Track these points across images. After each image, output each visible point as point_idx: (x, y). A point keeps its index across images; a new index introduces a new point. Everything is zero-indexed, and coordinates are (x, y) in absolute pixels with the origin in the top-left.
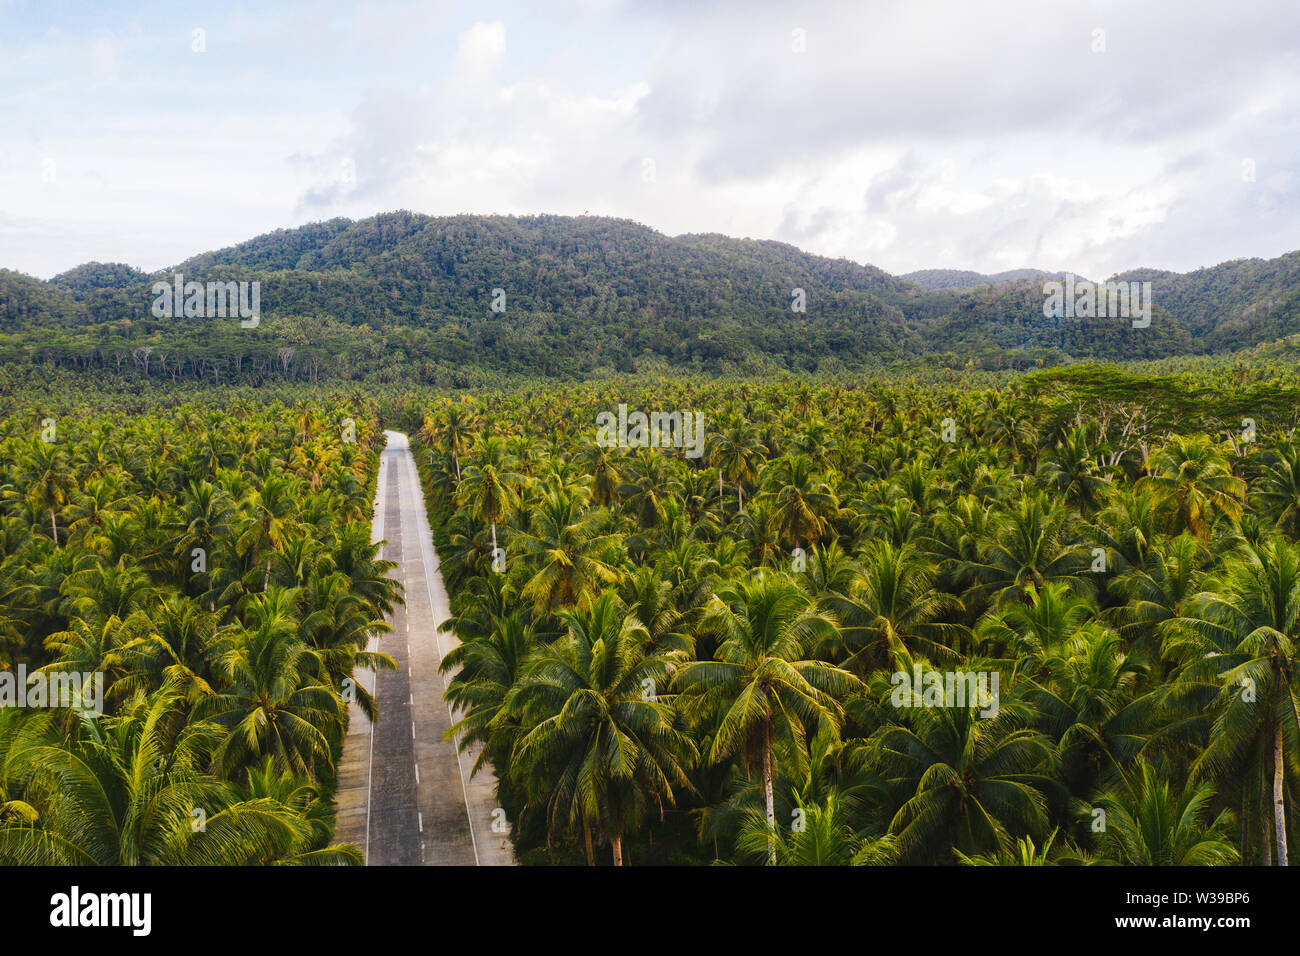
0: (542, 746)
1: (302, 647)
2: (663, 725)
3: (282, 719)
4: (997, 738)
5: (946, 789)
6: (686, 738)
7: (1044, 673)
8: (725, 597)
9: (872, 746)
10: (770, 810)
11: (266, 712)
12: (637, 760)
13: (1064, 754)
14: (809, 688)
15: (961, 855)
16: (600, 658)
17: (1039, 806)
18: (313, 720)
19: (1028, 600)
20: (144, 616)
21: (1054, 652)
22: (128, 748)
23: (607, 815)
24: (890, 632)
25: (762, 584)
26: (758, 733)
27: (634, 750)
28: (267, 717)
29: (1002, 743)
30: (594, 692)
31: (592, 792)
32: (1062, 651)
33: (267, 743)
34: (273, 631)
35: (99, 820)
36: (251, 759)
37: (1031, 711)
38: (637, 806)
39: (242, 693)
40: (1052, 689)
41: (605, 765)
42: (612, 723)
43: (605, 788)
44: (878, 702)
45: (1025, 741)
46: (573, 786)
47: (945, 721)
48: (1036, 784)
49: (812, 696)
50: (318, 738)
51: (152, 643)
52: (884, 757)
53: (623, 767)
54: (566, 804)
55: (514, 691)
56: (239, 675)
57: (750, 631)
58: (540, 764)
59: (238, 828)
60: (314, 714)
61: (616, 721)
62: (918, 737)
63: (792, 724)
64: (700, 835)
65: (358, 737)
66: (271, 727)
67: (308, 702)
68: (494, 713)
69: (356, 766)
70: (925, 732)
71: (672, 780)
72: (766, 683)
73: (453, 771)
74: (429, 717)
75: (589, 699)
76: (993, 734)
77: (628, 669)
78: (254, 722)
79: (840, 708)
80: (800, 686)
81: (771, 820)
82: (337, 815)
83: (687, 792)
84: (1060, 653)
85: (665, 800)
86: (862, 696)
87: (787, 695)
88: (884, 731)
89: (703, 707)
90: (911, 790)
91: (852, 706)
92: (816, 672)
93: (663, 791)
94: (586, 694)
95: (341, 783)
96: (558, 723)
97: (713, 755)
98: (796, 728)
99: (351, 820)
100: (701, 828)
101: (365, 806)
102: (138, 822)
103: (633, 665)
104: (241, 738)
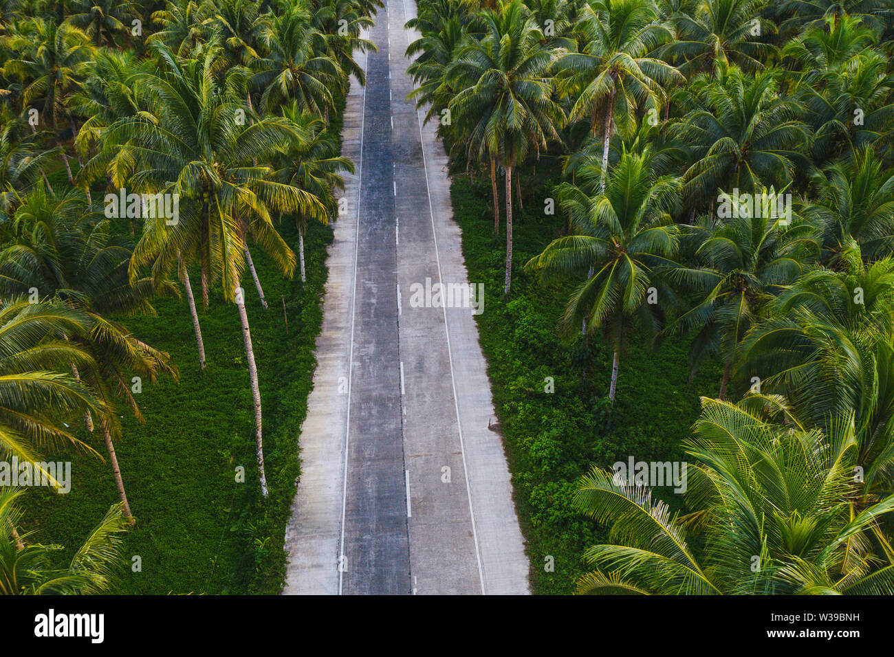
0: (465, 105)
1: (313, 31)
2: (544, 97)
3: (302, 78)
4: (773, 125)
5: (728, 155)
6: (559, 108)
7: (822, 84)
8: (595, 6)
9: (684, 125)
10: (606, 156)
11: (293, 72)
12: (525, 119)
13: (817, 141)
14: (644, 77)
15: (722, 192)
16: (506, 48)
17: (789, 170)
18: (322, 79)
19: (827, 28)
21: (834, 69)
22: (197, 79)
23: (503, 152)
24: (717, 46)
26: (605, 105)
27: (524, 113)
28: (293, 75)
29: (776, 128)
30: (500, 72)
31: (494, 137)
33: (293, 92)
34: (293, 17)
36: (284, 101)
37: (802, 108)
38: (522, 149)
39: (277, 59)
40: (824, 95)
41: (504, 120)
42: (511, 95)
43: (503, 136)
44: (696, 94)
45: (792, 128)
46: (482, 133)
47: (739, 110)
48: (791, 157)
49: (647, 84)
50: (325, 91)
51: (217, 21)
52: (691, 131)
53: (515, 122)
54: (478, 143)
55: (448, 70)
56: (273, 46)
57: (609, 33)
58: (464, 117)
59: (268, 134)
60: (323, 76)
61: (514, 93)
62: (718, 120)
63: (628, 101)
64: (564, 172)
65: (356, 97)
66: (296, 82)
67: (318, 67)
68: (439, 84)
69: (354, 115)
70: (723, 116)
71: (547, 134)
72: (615, 71)
73: (415, 123)
74: (401, 87)
75: (497, 76)
76: (770, 121)
77: (525, 58)
78: (285, 77)
79: (664, 93)
80: (636, 75)
81: (605, 163)
82: (343, 144)
83: (556, 143)
84: (837, 69)
85: (541, 147)
86: (686, 90)
87: (628, 80)
88: (693, 113)
89: (570, 85)
90: (703, 153)
91: (677, 97)
92: (652, 66)
93: (540, 141)
94: (495, 72)
95: (345, 124)
96: (475, 91)
97: (571, 116)
98: (631, 104)
99: (352, 147)
100: (565, 167)
101: (360, 139)
102: (208, 124)
103: (529, 56)
104: (277, 88)
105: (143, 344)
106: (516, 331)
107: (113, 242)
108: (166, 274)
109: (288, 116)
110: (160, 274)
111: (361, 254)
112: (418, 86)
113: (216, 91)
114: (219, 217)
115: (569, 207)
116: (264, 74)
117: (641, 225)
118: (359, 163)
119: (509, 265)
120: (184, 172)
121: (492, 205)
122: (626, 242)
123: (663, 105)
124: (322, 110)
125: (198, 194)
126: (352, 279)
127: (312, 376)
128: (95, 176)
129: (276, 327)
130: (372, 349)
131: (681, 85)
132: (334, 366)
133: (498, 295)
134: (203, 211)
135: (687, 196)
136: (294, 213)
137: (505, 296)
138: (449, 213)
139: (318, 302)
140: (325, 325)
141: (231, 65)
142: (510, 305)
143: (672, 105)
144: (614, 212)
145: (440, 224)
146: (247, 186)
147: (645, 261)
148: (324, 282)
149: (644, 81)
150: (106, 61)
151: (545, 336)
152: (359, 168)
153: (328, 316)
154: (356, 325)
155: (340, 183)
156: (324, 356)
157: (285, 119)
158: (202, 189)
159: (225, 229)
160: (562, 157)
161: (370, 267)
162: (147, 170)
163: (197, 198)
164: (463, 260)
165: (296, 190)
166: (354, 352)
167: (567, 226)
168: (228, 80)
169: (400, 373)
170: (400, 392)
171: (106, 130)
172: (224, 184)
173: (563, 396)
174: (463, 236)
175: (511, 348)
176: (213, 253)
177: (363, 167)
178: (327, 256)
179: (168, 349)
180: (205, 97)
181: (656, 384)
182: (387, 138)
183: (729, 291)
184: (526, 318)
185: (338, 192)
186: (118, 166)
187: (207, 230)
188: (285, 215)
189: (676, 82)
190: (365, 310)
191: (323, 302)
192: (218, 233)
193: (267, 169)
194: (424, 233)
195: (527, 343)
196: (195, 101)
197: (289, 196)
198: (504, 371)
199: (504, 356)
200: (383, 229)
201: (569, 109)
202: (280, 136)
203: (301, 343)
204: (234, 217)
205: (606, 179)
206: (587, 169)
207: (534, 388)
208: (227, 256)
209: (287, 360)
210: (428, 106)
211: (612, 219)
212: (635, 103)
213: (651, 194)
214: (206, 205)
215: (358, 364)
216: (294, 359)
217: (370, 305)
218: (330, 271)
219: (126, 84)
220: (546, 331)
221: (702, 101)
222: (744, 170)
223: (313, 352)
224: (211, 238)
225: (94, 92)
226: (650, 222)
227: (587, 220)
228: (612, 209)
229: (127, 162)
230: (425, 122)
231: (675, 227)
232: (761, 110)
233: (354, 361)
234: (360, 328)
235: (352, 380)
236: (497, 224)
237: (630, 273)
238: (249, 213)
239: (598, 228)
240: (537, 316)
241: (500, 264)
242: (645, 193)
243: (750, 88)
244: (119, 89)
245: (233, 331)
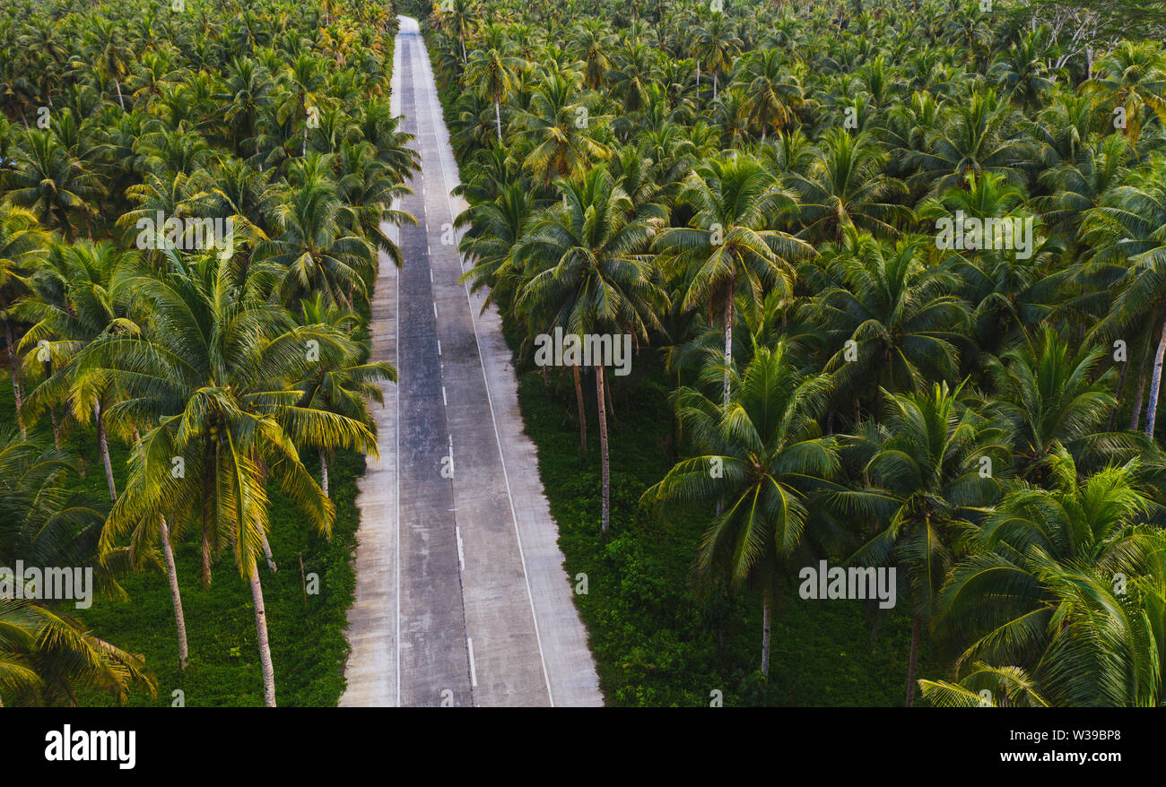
0: (541, 291)
1: (339, 204)
2: (642, 279)
3: (326, 262)
4: (924, 301)
5: (875, 340)
6: (660, 290)
8: (702, 173)
9: (817, 303)
10: (729, 350)
11: (313, 256)
12: (619, 306)
13: (979, 317)
14: (769, 253)
15: (886, 392)
16: (591, 221)
17: (952, 357)
18: (351, 264)
19: (966, 187)
20: (205, 174)
22: (208, 281)
24: (841, 209)
25: (735, 164)
26: (724, 288)
27: (617, 298)
28: (314, 260)
29: (927, 306)
30: (586, 250)
31: (581, 330)
33: (315, 282)
34: (314, 190)
35: (190, 335)
36: (304, 294)
37: (956, 280)
39: (292, 240)
40: (976, 263)
41: (591, 308)
42: (600, 276)
43: (592, 327)
44: (824, 268)
45: (948, 306)
46: (564, 325)
47: (881, 285)
48: (952, 340)
49: (773, 261)
50: (356, 279)
51: (215, 196)
52: (826, 312)
53: (607, 311)
55: (517, 247)
56: (289, 226)
57: (722, 203)
58: (539, 306)
59: (301, 347)
60: (352, 259)
61: (602, 274)
62: (857, 298)
63: (753, 283)
64: (667, 367)
65: (386, 278)
66: (318, 268)
67: (347, 249)
68: (499, 263)
71: (646, 320)
72: (733, 248)
73: (464, 309)
74: (444, 265)
75: (581, 256)
76: (921, 298)
77: (614, 232)
78: (304, 263)
79: (793, 271)
80: (761, 251)
81: (729, 359)
82: (373, 340)
83: (659, 332)
85: (641, 339)
87: (750, 258)
88: (827, 292)
90: (845, 340)
91: (804, 271)
92: (777, 240)
93: (639, 333)
94: (579, 251)
95: (374, 315)
96: (555, 274)
97: (685, 305)
98: (756, 286)
100: (668, 362)
101: (394, 334)
102: (222, 338)
103: (620, 229)
104: (294, 277)
106: (623, 582)
107: (75, 500)
108: (151, 543)
110: (142, 544)
111: (404, 487)
112: (470, 266)
114: (232, 460)
117: (786, 438)
119: (606, 492)
121: (576, 413)
122: (768, 461)
125: (203, 430)
126: (394, 523)
127: (343, 667)
129: (288, 598)
130: (427, 621)
132: (373, 651)
133: (593, 534)
134: (207, 451)
137: (604, 535)
138: (518, 426)
139: (348, 558)
140: (359, 591)
142: (611, 548)
144: (750, 423)
145: (508, 440)
146: (273, 416)
147: (795, 484)
148: (356, 530)
149: (768, 258)
150: (74, 255)
151: (662, 587)
153: (363, 577)
154: (403, 588)
155: (378, 395)
156: (359, 637)
158: (208, 423)
159: (242, 476)
160: (663, 348)
161: (418, 504)
163: (201, 435)
164: (542, 488)
165: (337, 418)
166: (401, 628)
168: (250, 280)
169: (468, 657)
170: (470, 682)
172: (243, 415)
174: (539, 455)
175: (618, 608)
176: (222, 510)
177: (401, 369)
178: (357, 492)
181: (816, 644)
182: (431, 330)
183: (908, 518)
184: (634, 564)
186: (83, 391)
187: (213, 479)
190: (413, 567)
191: (355, 559)
192: (229, 482)
193: (300, 392)
194: (488, 455)
195: (639, 598)
196: (206, 309)
197: (328, 425)
198: (611, 641)
199: (610, 619)
200: (432, 451)
203: (326, 620)
206: (711, 369)
207: (655, 663)
208: (243, 514)
209: (306, 647)
212: (759, 284)
213: (796, 397)
214: (212, 445)
215: (408, 645)
216: (316, 644)
217: (420, 558)
218: (363, 513)
220: (661, 581)
221: (833, 276)
222: (897, 358)
223: (344, 632)
224: (218, 489)
227: (716, 434)
228: (748, 419)
230: (482, 312)
231: (833, 440)
232: (909, 285)
233: (402, 641)
234: (408, 592)
235: (402, 670)
236: (584, 437)
237: (779, 503)
238: (273, 451)
240: (649, 561)
241: (594, 492)
243: (893, 260)
244: (89, 291)
245: (227, 608)
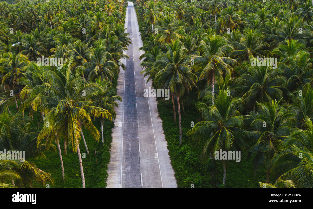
0: (161, 75)
1: (107, 52)
2: (189, 72)
3: (103, 68)
4: (272, 78)
5: (258, 89)
6: (195, 75)
7: (288, 63)
8: (205, 41)
9: (240, 79)
10: (213, 91)
11: (99, 67)
12: (183, 80)
13: (289, 82)
14: (224, 63)
15: (258, 103)
16: (175, 55)
17: (281, 93)
18: (110, 69)
19: (286, 44)
20: (71, 45)
21: (291, 57)
22: (65, 71)
23: (176, 91)
24: (249, 51)
25: (214, 38)
26: (211, 73)
27: (182, 77)
28: (100, 68)
29: (274, 79)
30: (173, 64)
31: (172, 86)
32: (293, 57)
33: (100, 73)
34: (100, 48)
35: (61, 86)
36: (96, 77)
37: (282, 71)
38: (183, 90)
39: (94, 62)
40: (289, 66)
41: (175, 80)
42: (178, 71)
43: (175, 86)
44: (243, 68)
45: (279, 78)
46: (168, 85)
47: (259, 73)
48: (281, 89)
49: (226, 65)
50: (111, 72)
51: (73, 51)
52: (243, 81)
53: (179, 81)
55: (155, 64)
56: (92, 58)
57: (210, 49)
58: (161, 80)
59: (90, 89)
60: (110, 67)
61: (178, 70)
62: (252, 77)
63: (220, 72)
64: (198, 97)
65: (122, 74)
66: (100, 70)
67: (108, 65)
68: (151, 69)
69: (121, 80)
70: (254, 75)
71: (191, 84)
72: (214, 62)
73: (143, 82)
74: (138, 70)
75: (172, 65)
76: (271, 76)
77: (182, 59)
78: (97, 69)
79: (232, 68)
80: (222, 63)
81: (213, 94)
82: (118, 91)
83: (195, 87)
84: (292, 57)
85: (190, 89)
86: (240, 67)
87: (219, 65)
88: (244, 75)
89: (198, 67)
90: (249, 89)
91: (237, 69)
92: (227, 60)
93: (189, 87)
94: (172, 64)
95: (118, 84)
96: (165, 70)
97: (200, 78)
98: (221, 73)
99: (121, 92)
100: (199, 96)
101: (124, 89)
102: (69, 86)
103: (183, 58)
104: (94, 72)
105: (41, 170)
106: (185, 158)
107: (31, 131)
108: (51, 142)
109: (98, 82)
110: (48, 142)
111: (125, 131)
112: (144, 69)
113: (72, 75)
114: (72, 120)
115: (202, 110)
116: (89, 68)
117: (229, 116)
118: (123, 97)
119: (181, 133)
120: (59, 104)
121: (173, 110)
122: (224, 123)
123: (232, 73)
124: (110, 79)
125: (64, 112)
126: (121, 141)
127: (106, 180)
128: (26, 106)
129: (92, 161)
130: (129, 168)
131: (238, 65)
132: (114, 176)
133: (177, 145)
134: (66, 117)
135: (245, 104)
136: (100, 117)
137: (180, 145)
138: (157, 114)
139: (108, 150)
140: (111, 159)
141: (77, 65)
142: (182, 148)
143: (235, 72)
144: (218, 111)
145: (154, 118)
146: (82, 108)
147: (231, 129)
148: (111, 143)
149: (224, 65)
150: (33, 66)
151: (196, 160)
152: (123, 99)
153: (112, 156)
154: (123, 159)
155: (117, 105)
156: (111, 172)
157: (97, 83)
158: (66, 110)
159: (74, 124)
160: (197, 92)
161: (128, 136)
162: (45, 103)
163: (64, 113)
164: (163, 132)
165: (100, 109)
166: (122, 169)
167: (201, 117)
168: (77, 70)
169: (141, 178)
170: (141, 185)
171: (32, 90)
172: (74, 107)
173: (205, 184)
174: (162, 123)
175: (183, 166)
176: (69, 133)
177: (125, 99)
178: (111, 132)
179: (50, 172)
180: (68, 77)
181: (241, 177)
182: (134, 88)
183: (265, 139)
184: (188, 153)
185: (116, 109)
186: (35, 102)
187: (67, 125)
188: (96, 118)
189: (236, 64)
190: (126, 153)
191: (110, 150)
192: (71, 126)
193: (90, 101)
194: (148, 122)
195: (189, 163)
196: (64, 78)
197: (98, 111)
198: (181, 175)
199: (181, 169)
200: (132, 121)
201: (199, 75)
202: (95, 90)
203: (102, 167)
204: (77, 119)
205: (214, 100)
206: (207, 96)
207: (193, 181)
208: (74, 134)
209: (96, 174)
210: (148, 76)
211: (218, 114)
212: (222, 72)
213: (231, 104)
214: (67, 116)
215: (124, 174)
216: (99, 174)
217: (128, 151)
218: (113, 138)
219: (40, 73)
220: (196, 158)
221: (246, 70)
222: (264, 94)
223: (107, 170)
224: (68, 128)
225: (28, 76)
226: (232, 115)
227: (209, 115)
228: (217, 110)
229: (39, 101)
230: (147, 82)
231: (242, 116)
232: (267, 73)
233: (122, 173)
234: (125, 160)
235: (122, 181)
236: (175, 118)
237: (226, 134)
238: (83, 118)
239: (213, 118)
240: (192, 152)
241: (177, 133)
242: (229, 104)
244: (37, 75)
245: (76, 163)
